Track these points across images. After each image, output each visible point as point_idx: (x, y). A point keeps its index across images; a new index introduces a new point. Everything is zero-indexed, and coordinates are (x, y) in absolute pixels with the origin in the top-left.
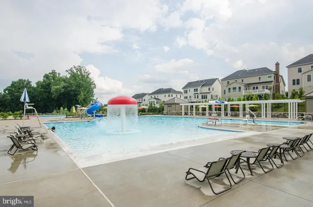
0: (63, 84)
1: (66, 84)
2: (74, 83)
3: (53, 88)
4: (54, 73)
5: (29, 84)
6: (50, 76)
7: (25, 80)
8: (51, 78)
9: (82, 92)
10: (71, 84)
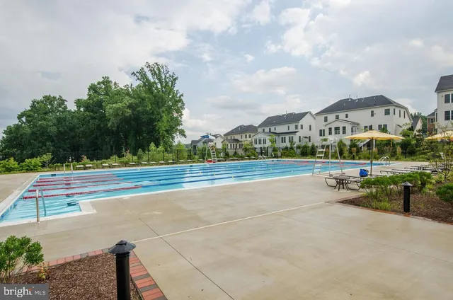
0: (128, 100)
1: (133, 100)
2: (148, 98)
3: (109, 109)
4: (106, 82)
5: (63, 104)
6: (101, 88)
7: (54, 98)
8: (102, 92)
9: (163, 114)
10: (143, 100)
